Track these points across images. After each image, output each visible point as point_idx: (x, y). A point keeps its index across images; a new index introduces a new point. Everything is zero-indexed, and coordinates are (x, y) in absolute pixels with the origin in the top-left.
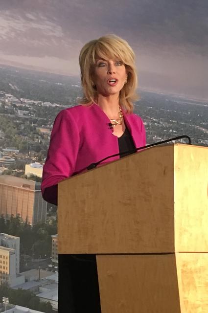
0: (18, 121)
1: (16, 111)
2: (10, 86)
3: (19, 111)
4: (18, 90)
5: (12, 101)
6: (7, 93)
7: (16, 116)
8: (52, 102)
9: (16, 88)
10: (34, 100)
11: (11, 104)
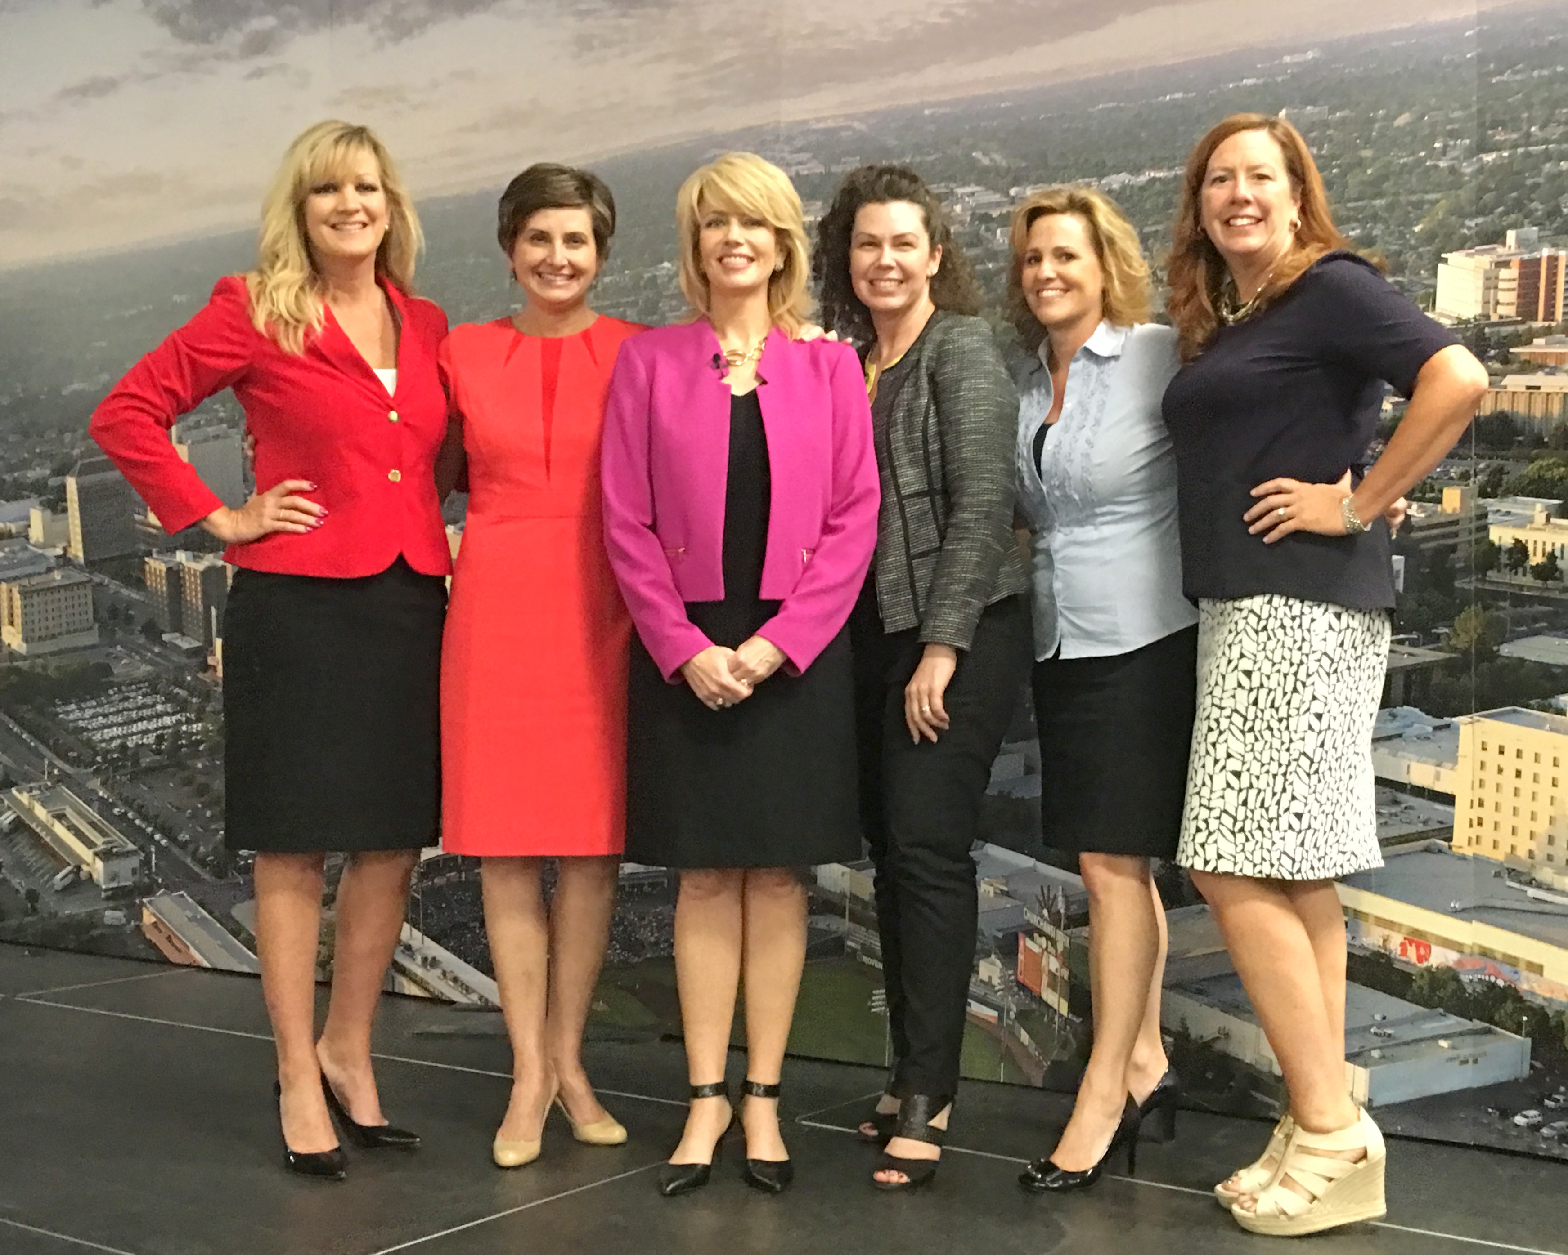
0: (990, 266)
1: (989, 235)
2: (979, 161)
3: (999, 231)
4: (1004, 164)
5: (979, 206)
6: (965, 184)
7: (987, 250)
8: (1137, 170)
9: (997, 157)
10: (1063, 182)
11: (973, 215)
